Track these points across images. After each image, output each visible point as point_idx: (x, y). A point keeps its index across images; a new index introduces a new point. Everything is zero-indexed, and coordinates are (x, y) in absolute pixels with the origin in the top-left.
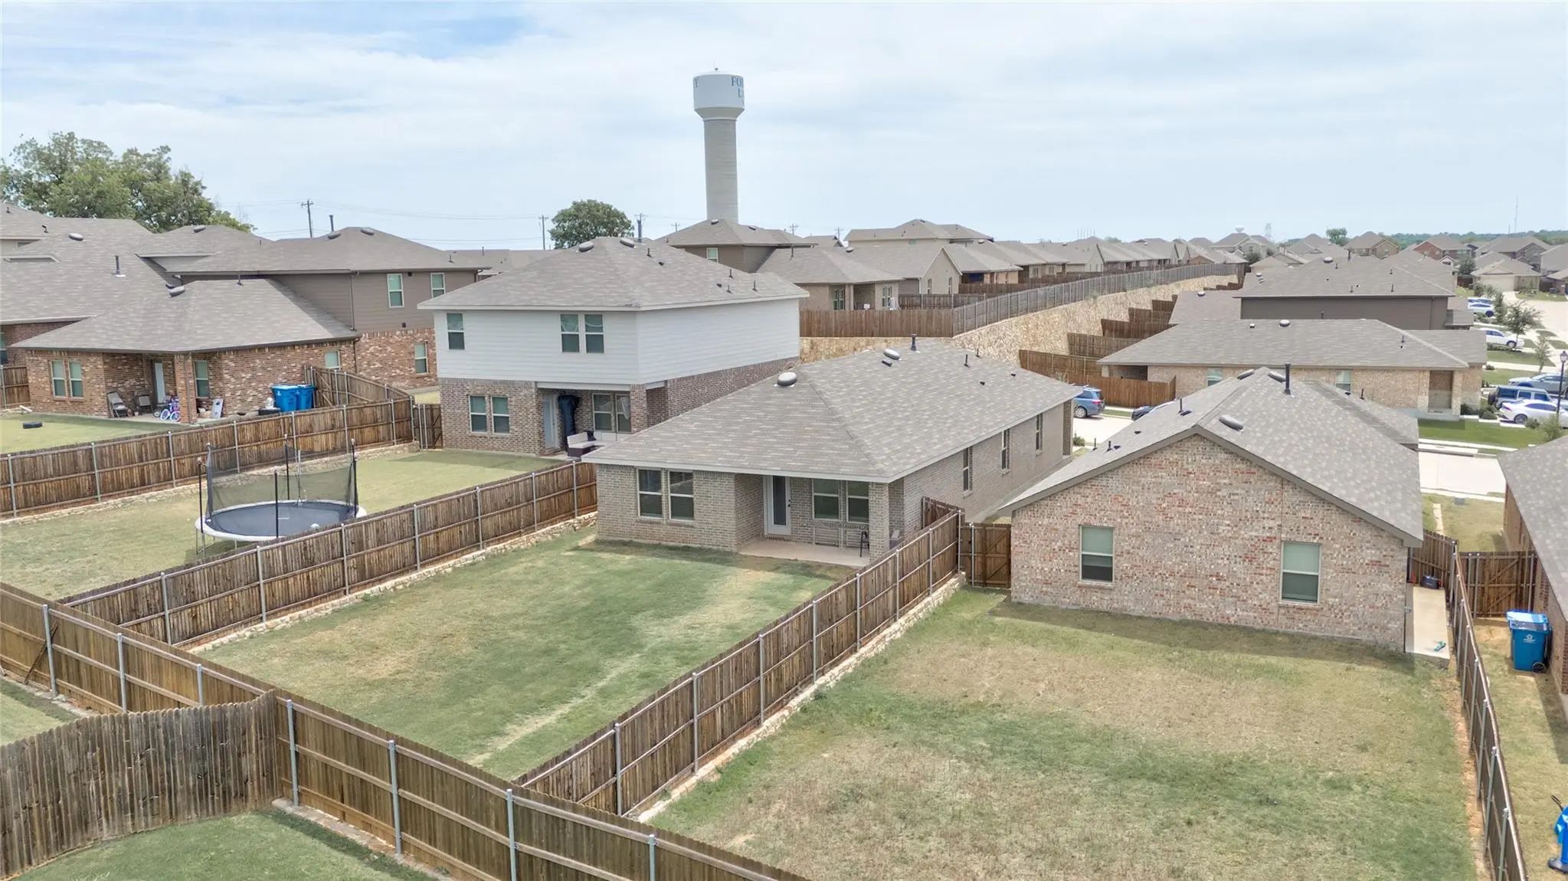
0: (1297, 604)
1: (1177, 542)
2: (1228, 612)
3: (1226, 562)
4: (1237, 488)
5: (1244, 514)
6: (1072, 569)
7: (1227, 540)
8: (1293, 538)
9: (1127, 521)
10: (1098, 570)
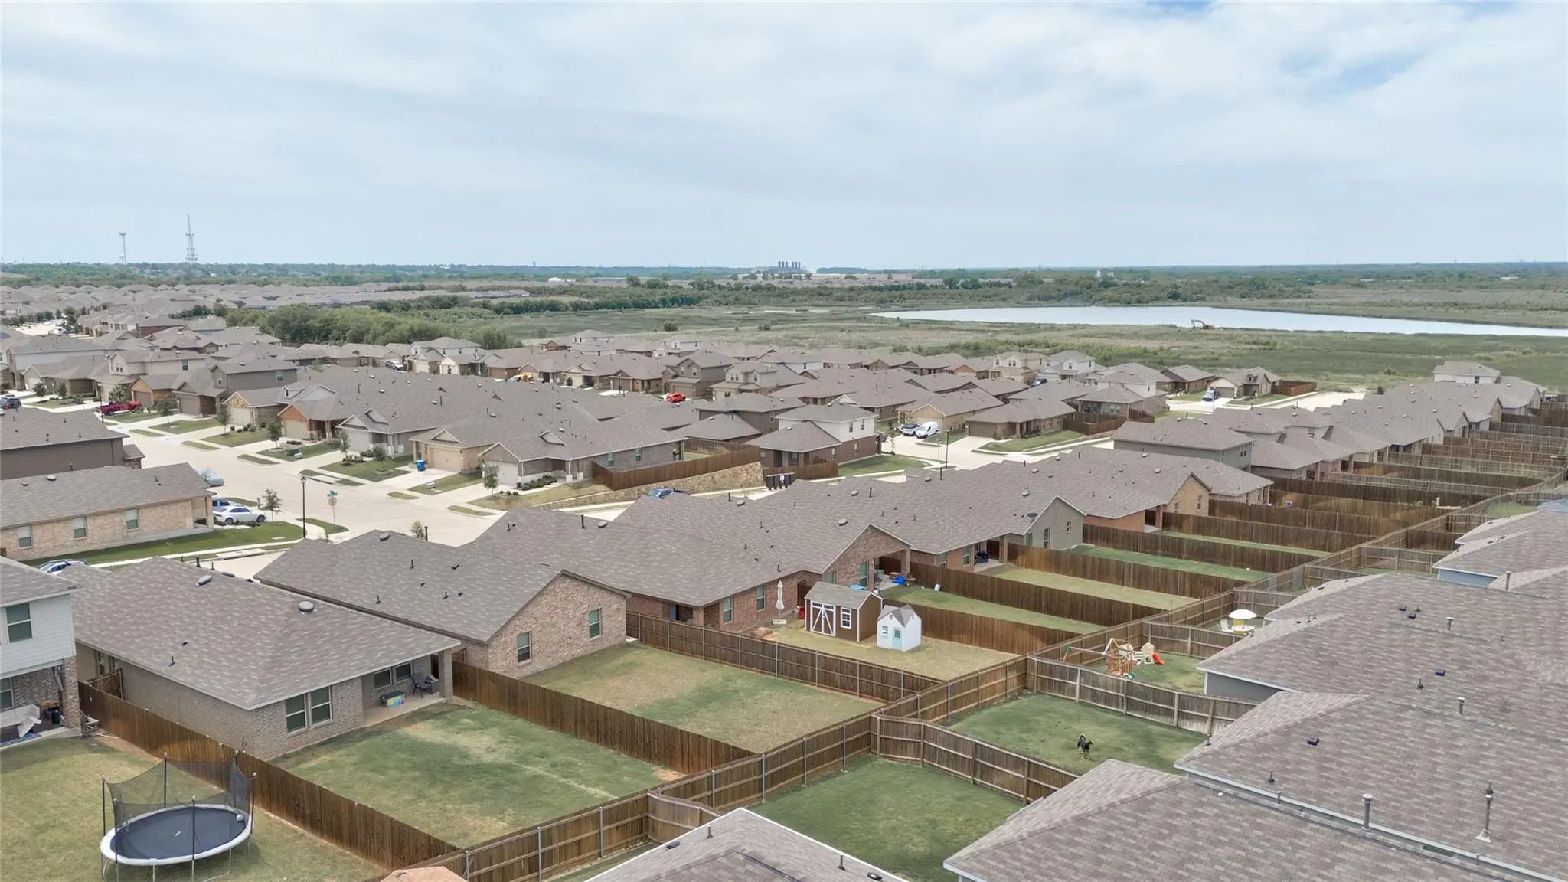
0: (595, 638)
1: (555, 628)
2: (574, 653)
3: (572, 629)
4: (574, 594)
5: (577, 605)
6: (515, 659)
7: (572, 619)
8: (593, 609)
9: (535, 626)
10: (524, 655)
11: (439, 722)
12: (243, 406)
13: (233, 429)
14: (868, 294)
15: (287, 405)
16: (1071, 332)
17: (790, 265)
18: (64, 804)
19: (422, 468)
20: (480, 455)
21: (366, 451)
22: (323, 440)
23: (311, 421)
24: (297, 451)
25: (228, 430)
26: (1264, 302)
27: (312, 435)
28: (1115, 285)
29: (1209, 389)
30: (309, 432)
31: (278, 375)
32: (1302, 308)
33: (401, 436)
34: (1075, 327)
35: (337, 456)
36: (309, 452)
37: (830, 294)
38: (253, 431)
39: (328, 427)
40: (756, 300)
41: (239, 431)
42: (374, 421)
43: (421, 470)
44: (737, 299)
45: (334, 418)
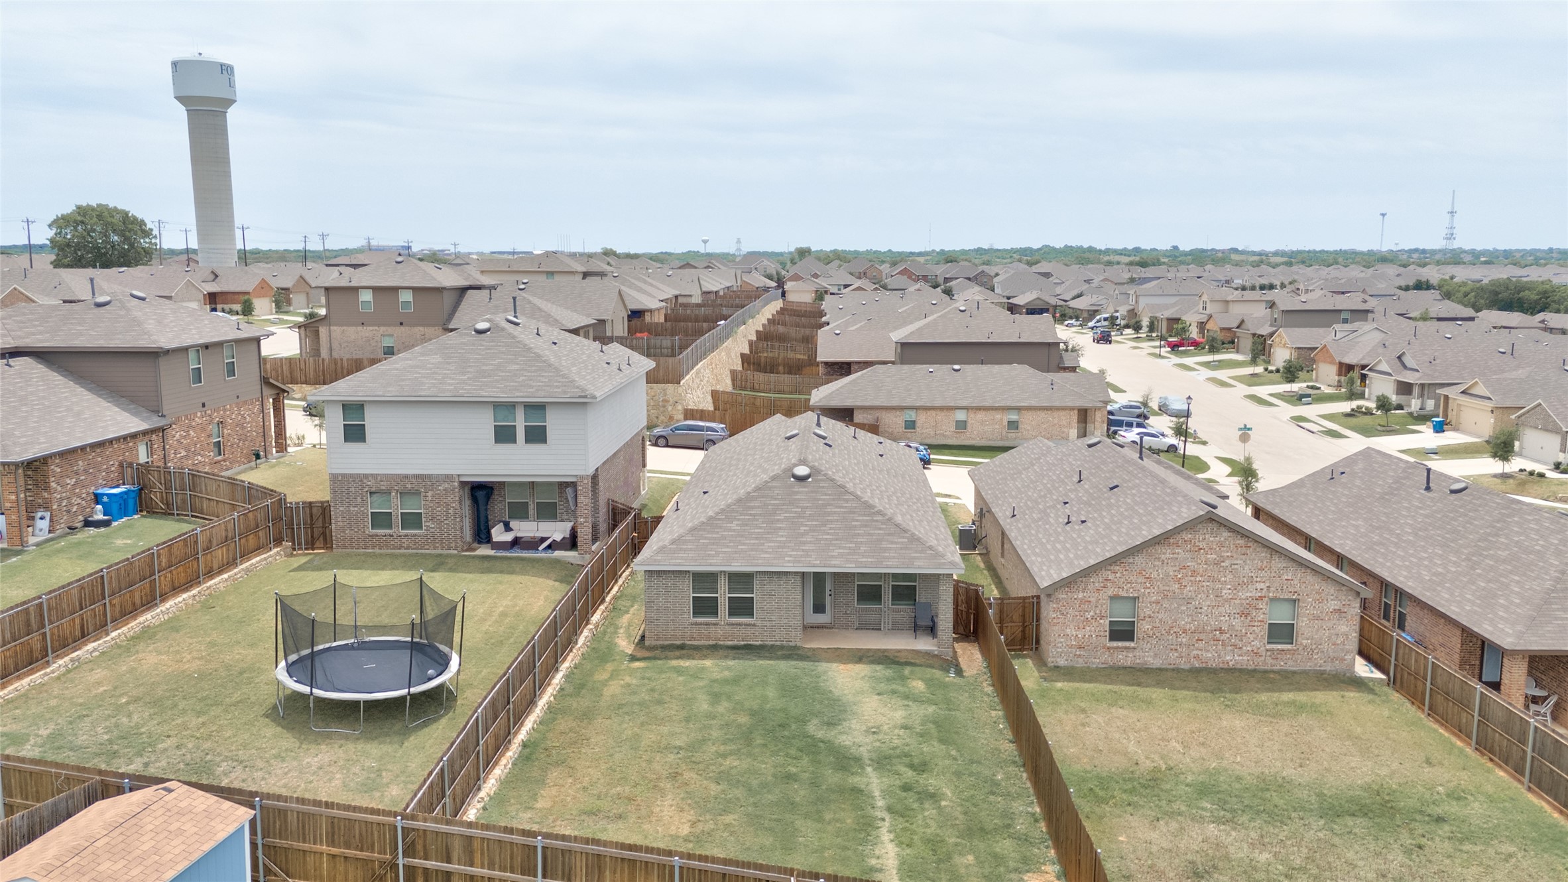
0: (1280, 647)
1: (1189, 606)
2: (1228, 658)
3: (1227, 618)
4: (1237, 559)
5: (1242, 579)
6: (1102, 633)
7: (1228, 601)
8: (1278, 595)
9: (1148, 590)
10: (1122, 632)
11: (882, 673)
12: (1287, 344)
13: (1266, 369)
19: (1439, 428)
20: (1513, 417)
23: (1343, 364)
24: (1312, 396)
25: (1261, 370)
27: (1339, 381)
30: (1337, 378)
31: (1344, 316)
33: (1432, 388)
36: (1320, 399)
41: (1271, 371)
42: (1405, 366)
43: (1436, 431)
45: (1368, 362)
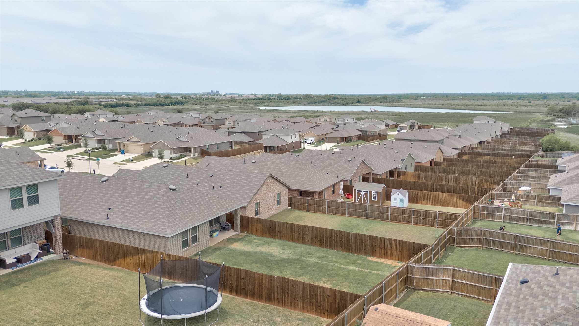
0: (278, 206)
1: (267, 201)
2: (272, 212)
3: (272, 202)
4: (273, 185)
5: (273, 190)
7: (272, 197)
8: (278, 193)
9: (261, 199)
11: (244, 242)
12: (30, 131)
13: (26, 140)
14: (250, 101)
15: (51, 130)
16: (330, 113)
17: (215, 92)
18: (87, 291)
19: (123, 153)
20: (151, 146)
21: (94, 147)
22: (71, 144)
23: (65, 136)
24: (61, 148)
25: (24, 141)
26: (390, 104)
27: (66, 142)
28: (338, 98)
29: (398, 127)
30: (64, 141)
31: (42, 118)
32: (402, 105)
33: (110, 141)
34: (331, 111)
35: (82, 150)
36: (66, 149)
37: (236, 101)
38: (36, 141)
39: (74, 138)
40: (208, 103)
41: (29, 141)
42: (97, 134)
43: (123, 154)
44: (200, 103)
45: (76, 134)
